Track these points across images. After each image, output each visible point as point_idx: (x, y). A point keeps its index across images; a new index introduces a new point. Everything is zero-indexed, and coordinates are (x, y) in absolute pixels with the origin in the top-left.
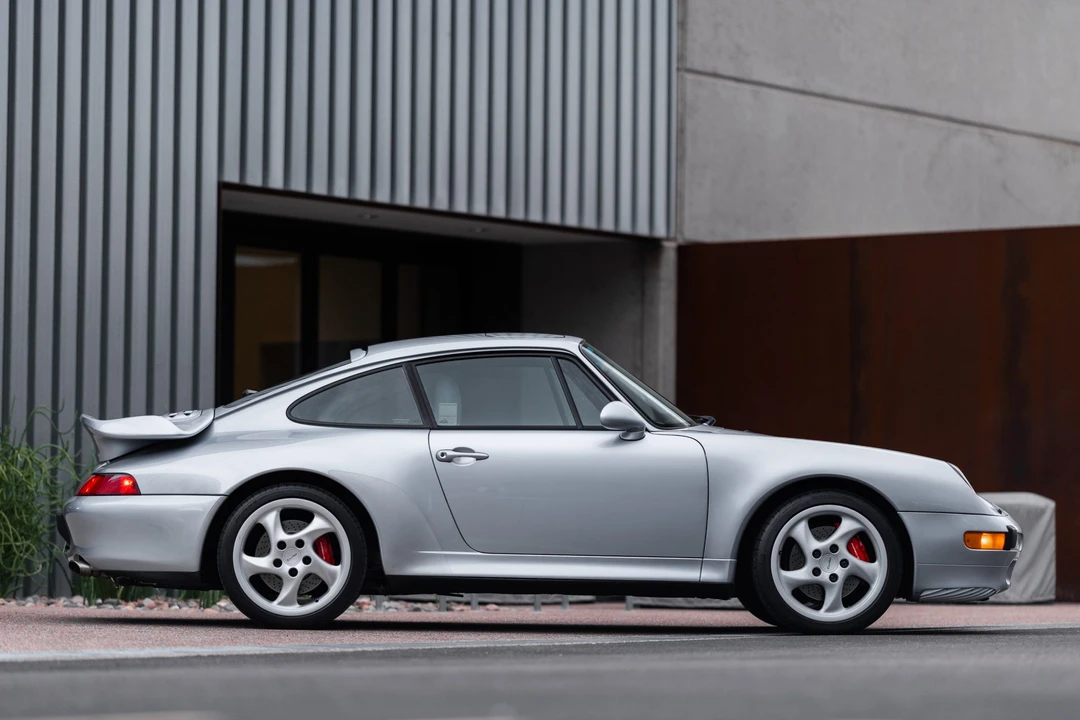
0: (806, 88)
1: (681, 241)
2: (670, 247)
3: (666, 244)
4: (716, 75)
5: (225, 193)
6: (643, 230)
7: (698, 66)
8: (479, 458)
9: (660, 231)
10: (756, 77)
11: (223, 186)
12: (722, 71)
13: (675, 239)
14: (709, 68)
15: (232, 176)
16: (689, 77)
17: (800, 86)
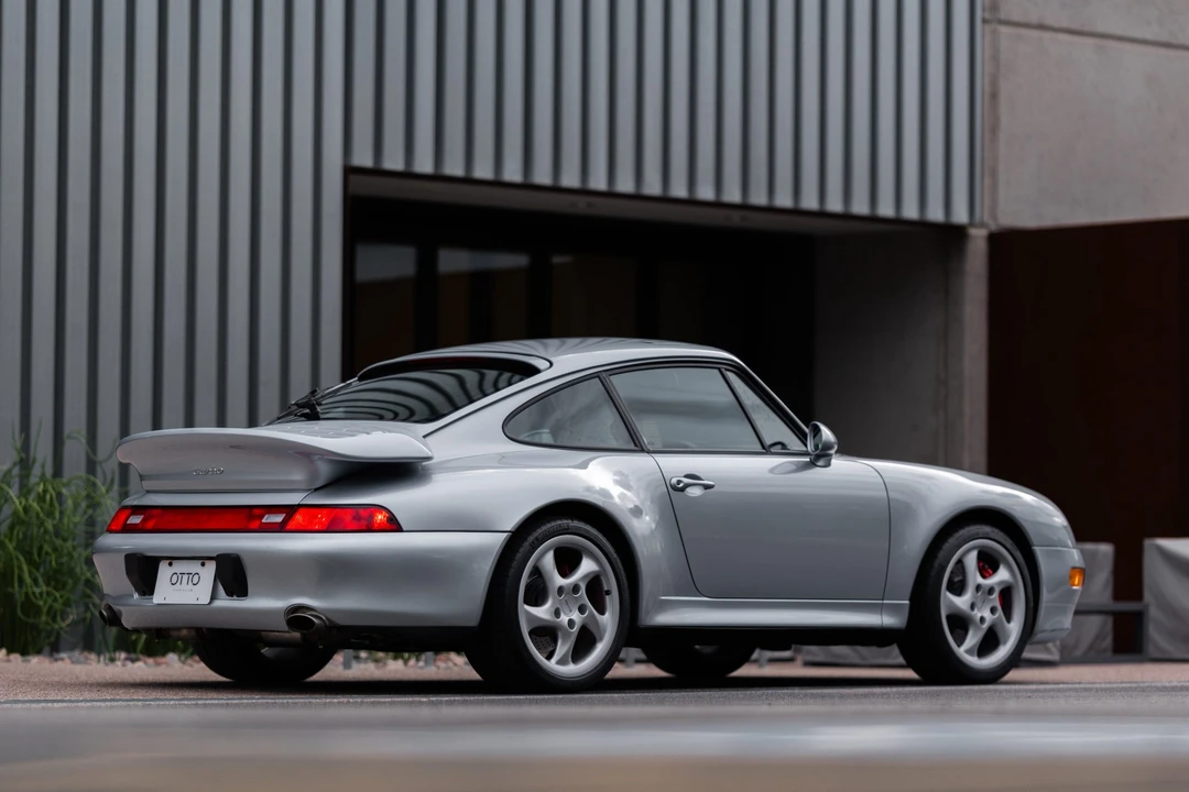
0: (1174, 41)
1: (993, 227)
2: (978, 237)
3: (973, 232)
4: (1042, 27)
5: (353, 178)
6: (936, 214)
7: (1015, 17)
8: (707, 487)
9: (960, 216)
10: (1100, 29)
11: (350, 171)
12: (1049, 21)
13: (982, 225)
14: (1034, 19)
15: (363, 158)
16: (1004, 30)
17: (1164, 38)
